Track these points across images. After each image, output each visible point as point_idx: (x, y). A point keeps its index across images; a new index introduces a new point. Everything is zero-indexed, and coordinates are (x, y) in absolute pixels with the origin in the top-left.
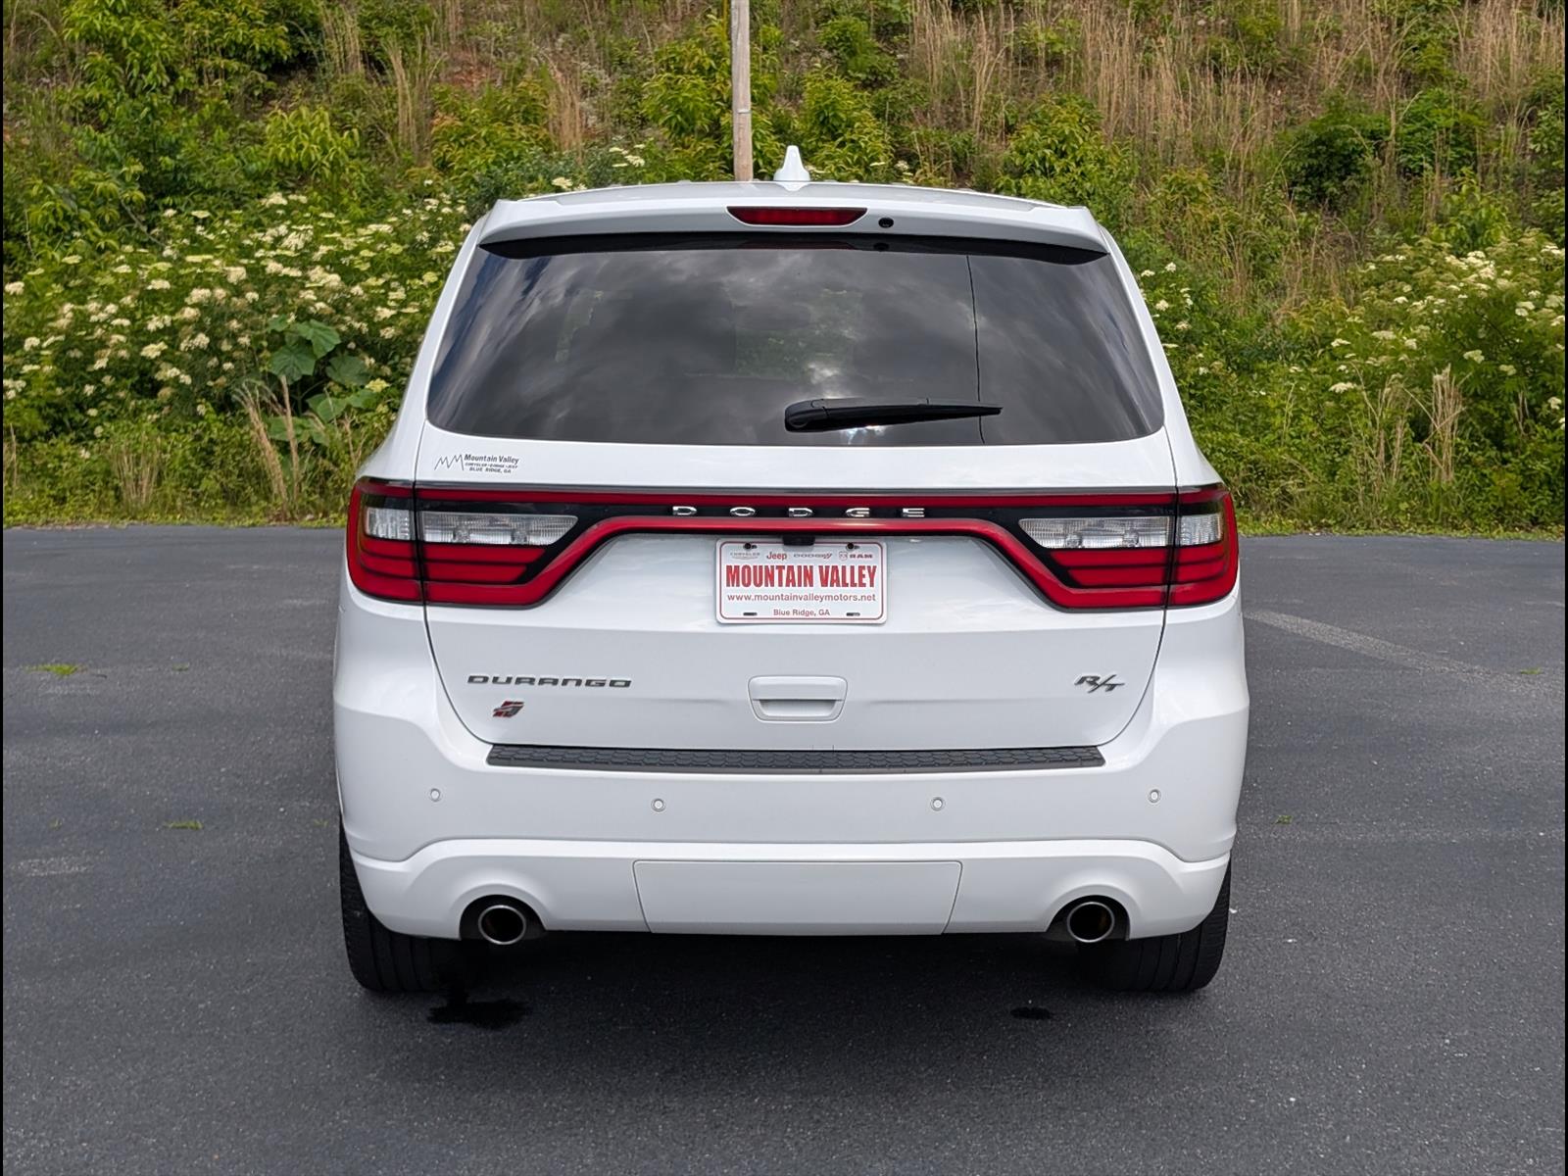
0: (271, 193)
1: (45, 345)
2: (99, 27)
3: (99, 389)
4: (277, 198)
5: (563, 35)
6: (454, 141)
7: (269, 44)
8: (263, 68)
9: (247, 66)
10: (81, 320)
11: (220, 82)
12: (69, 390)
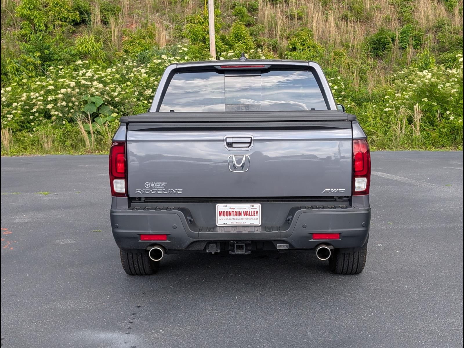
0: (78, 60)
1: (18, 105)
2: (25, 14)
3: (34, 117)
4: (79, 62)
5: (158, 13)
6: (129, 44)
7: (74, 18)
8: (72, 24)
9: (68, 24)
10: (29, 97)
11: (60, 28)
12: (26, 117)
